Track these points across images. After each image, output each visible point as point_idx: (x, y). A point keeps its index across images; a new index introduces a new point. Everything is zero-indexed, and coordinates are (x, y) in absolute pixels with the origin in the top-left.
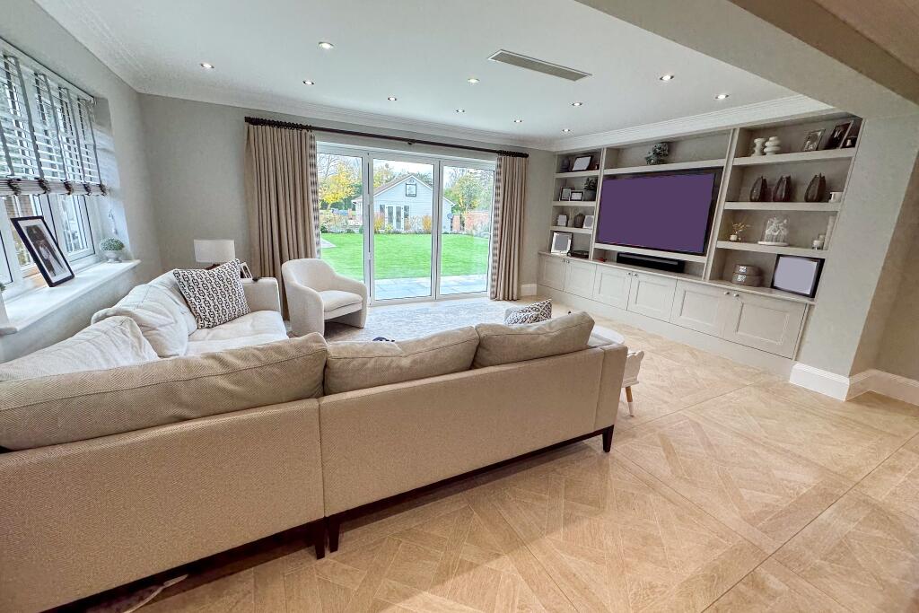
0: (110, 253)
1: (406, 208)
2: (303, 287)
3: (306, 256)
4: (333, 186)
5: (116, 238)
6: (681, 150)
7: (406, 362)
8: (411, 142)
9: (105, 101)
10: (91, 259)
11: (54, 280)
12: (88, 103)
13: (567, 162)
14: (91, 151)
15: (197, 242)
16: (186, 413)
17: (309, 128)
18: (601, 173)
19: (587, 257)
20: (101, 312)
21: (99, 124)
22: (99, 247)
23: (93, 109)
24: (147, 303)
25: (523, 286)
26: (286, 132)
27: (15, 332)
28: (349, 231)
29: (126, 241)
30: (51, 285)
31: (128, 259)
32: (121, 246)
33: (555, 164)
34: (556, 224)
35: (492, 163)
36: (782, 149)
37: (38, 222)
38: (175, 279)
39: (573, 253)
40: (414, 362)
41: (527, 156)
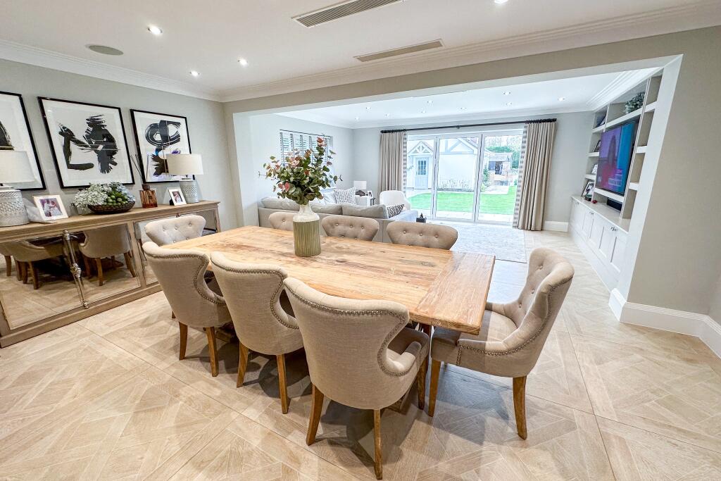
8: (458, 127)
17: (405, 130)
18: (605, 126)
19: (590, 200)
25: (548, 222)
33: (593, 122)
38: (334, 192)
41: (554, 120)
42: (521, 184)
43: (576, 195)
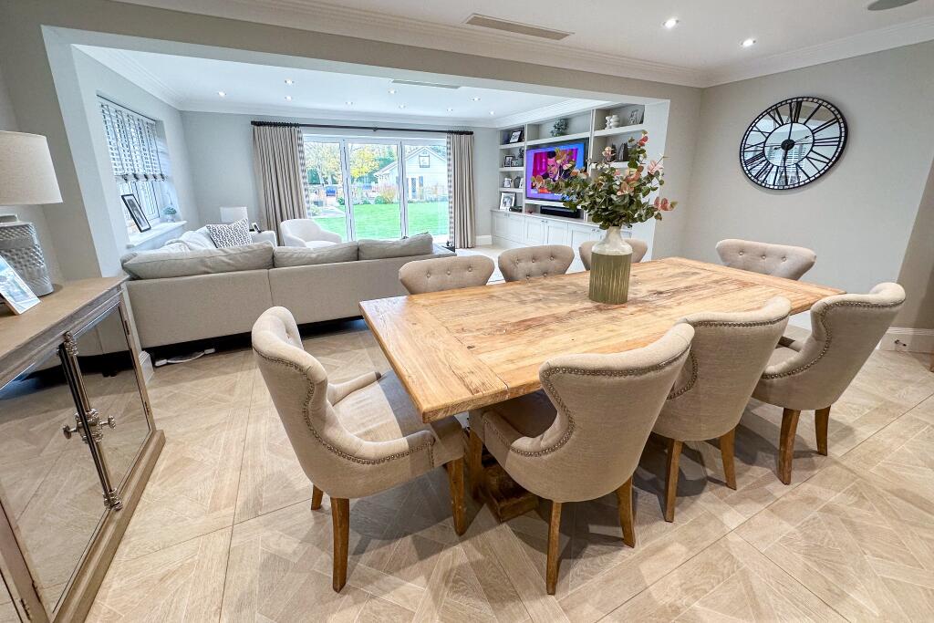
0: (169, 216)
1: (421, 178)
2: (295, 237)
3: (300, 217)
4: (358, 161)
5: (172, 207)
6: (575, 124)
7: (314, 256)
8: (375, 129)
9: (162, 122)
10: (158, 220)
11: (142, 229)
12: (152, 125)
13: (506, 136)
14: (155, 154)
15: (221, 208)
16: (209, 270)
17: (297, 125)
18: (525, 144)
19: (521, 211)
20: (169, 241)
21: (159, 137)
22: (162, 213)
23: (153, 128)
24: (191, 240)
25: (478, 238)
26: (280, 129)
27: (133, 246)
28: (365, 203)
29: (177, 209)
30: (141, 231)
31: (179, 220)
32: (175, 212)
33: (498, 139)
34: (503, 186)
35: (442, 141)
36: (621, 123)
37: (131, 197)
38: (207, 230)
39: (513, 209)
40: (318, 256)
41: (471, 133)
42: (452, 200)
43: (494, 208)
